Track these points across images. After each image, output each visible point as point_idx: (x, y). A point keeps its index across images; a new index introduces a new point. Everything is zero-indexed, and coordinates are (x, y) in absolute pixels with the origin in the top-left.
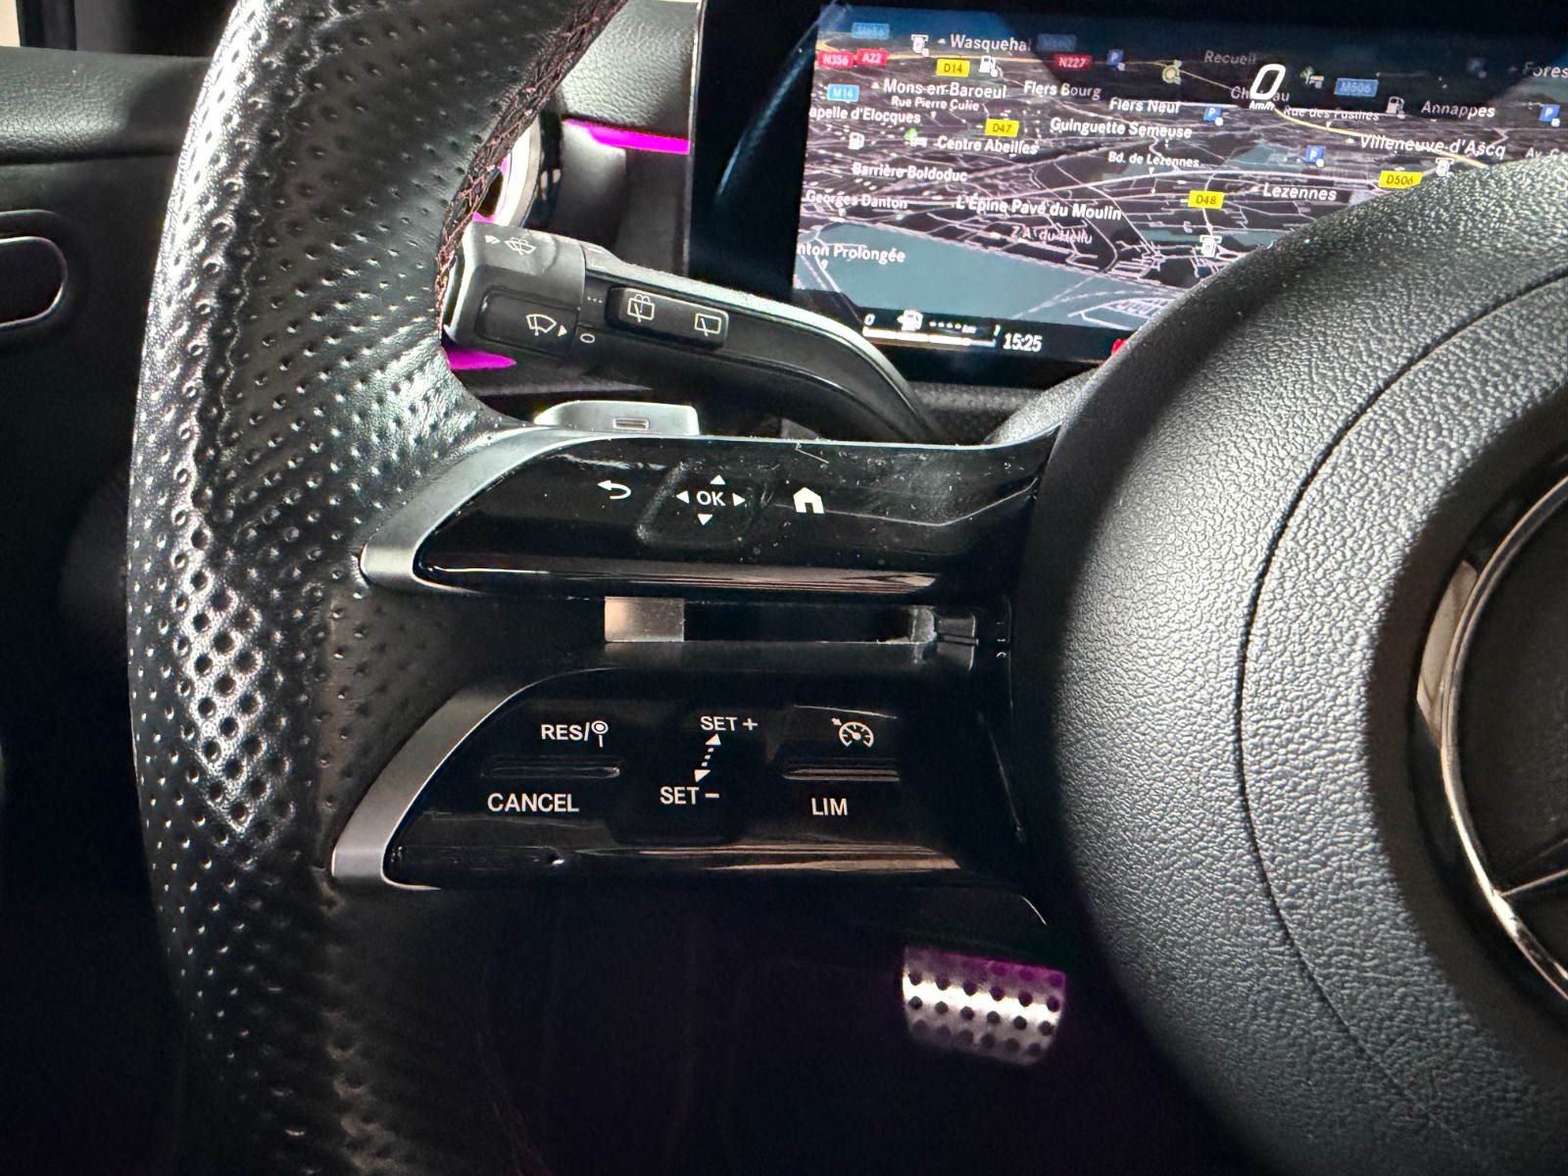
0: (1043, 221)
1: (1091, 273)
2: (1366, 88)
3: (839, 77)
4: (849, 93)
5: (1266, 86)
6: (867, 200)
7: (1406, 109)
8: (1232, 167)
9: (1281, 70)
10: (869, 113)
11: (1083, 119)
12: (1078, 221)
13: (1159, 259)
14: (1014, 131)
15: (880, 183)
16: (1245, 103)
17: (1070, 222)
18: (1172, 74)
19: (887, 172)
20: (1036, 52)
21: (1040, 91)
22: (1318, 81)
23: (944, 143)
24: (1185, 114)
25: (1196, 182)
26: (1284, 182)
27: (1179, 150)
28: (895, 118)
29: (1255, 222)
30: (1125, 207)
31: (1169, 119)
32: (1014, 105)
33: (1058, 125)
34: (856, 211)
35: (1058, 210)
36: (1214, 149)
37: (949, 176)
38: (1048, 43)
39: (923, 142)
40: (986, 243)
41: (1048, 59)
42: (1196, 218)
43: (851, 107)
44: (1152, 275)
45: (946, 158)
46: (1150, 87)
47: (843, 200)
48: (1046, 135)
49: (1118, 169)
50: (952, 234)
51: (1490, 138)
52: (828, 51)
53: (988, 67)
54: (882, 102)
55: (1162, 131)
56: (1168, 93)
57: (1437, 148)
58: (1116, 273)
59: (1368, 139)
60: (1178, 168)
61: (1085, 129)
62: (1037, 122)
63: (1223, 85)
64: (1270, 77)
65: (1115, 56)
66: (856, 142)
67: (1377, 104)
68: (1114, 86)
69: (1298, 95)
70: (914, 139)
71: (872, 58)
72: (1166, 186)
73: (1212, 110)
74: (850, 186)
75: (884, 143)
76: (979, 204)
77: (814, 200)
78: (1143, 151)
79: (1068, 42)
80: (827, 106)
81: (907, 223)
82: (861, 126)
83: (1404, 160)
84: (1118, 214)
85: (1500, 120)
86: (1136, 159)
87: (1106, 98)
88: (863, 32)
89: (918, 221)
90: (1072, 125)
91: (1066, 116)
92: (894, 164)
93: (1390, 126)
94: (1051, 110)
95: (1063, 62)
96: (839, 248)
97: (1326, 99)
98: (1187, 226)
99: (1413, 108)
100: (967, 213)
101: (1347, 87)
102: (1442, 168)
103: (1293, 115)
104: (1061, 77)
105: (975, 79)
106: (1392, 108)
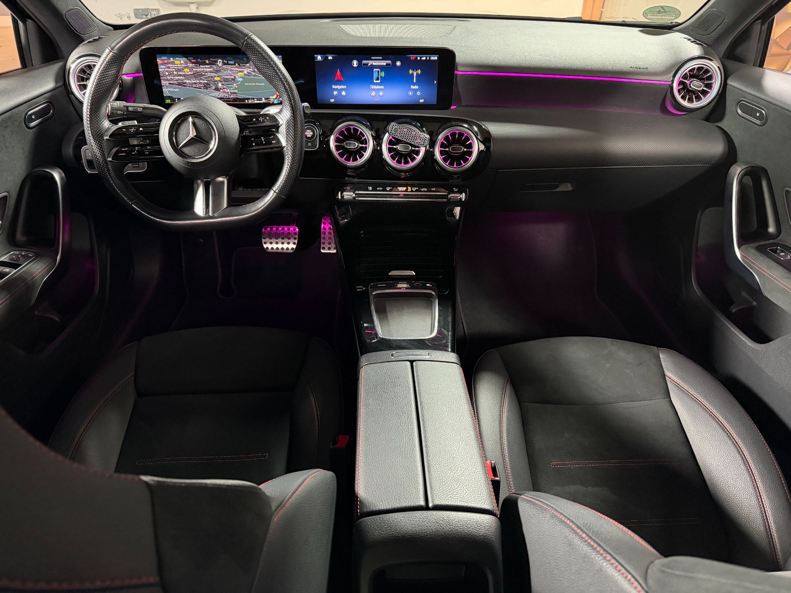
0: (196, 83)
1: (205, 91)
2: (233, 62)
3: (162, 64)
4: (164, 67)
5: (220, 63)
6: (171, 82)
7: (238, 65)
8: (219, 74)
9: (221, 60)
10: (167, 69)
11: (197, 68)
12: (201, 83)
13: (214, 87)
14: (188, 71)
15: (172, 79)
16: (218, 65)
17: (200, 83)
18: (207, 62)
19: (172, 78)
20: (188, 60)
21: (191, 65)
22: (226, 62)
23: (179, 73)
24: (210, 67)
25: (215, 76)
26: (227, 75)
27: (211, 72)
28: (171, 70)
29: (225, 81)
30: (207, 80)
31: (209, 68)
32: (188, 67)
33: (194, 69)
34: (169, 84)
35: (198, 81)
36: (217, 71)
37: (182, 78)
38: (189, 58)
39: (176, 73)
40: (190, 87)
41: (190, 60)
42: (217, 81)
43: (165, 69)
44: (214, 90)
45: (180, 75)
46: (205, 64)
47: (167, 82)
48: (193, 71)
49: (205, 75)
50: (185, 86)
51: (250, 68)
52: (159, 61)
53: (182, 62)
54: (169, 68)
55: (208, 70)
56: (208, 64)
57: (244, 70)
58: (209, 89)
59: (235, 69)
60: (212, 74)
61: (198, 70)
62: (191, 69)
63: (214, 63)
64: (220, 61)
65: (199, 60)
66: (167, 74)
67: (234, 64)
68: (200, 64)
69: (224, 64)
70: (175, 73)
71: (166, 62)
72: (212, 77)
73: (214, 66)
74: (168, 80)
75: (171, 74)
76: (187, 81)
77: (163, 83)
78: (207, 72)
79: (192, 58)
80: (161, 68)
81: (177, 85)
82: (167, 71)
83: (240, 71)
84: (206, 82)
85: (250, 65)
86: (206, 74)
87: (199, 65)
88: (163, 58)
89: (179, 84)
90: (196, 70)
91: (195, 68)
92: (173, 76)
93: (237, 67)
94: (192, 68)
95: (193, 61)
96: (169, 89)
97: (228, 64)
98: (216, 83)
99: (239, 65)
100: (186, 83)
101: (230, 62)
102: (246, 72)
103: (224, 66)
104: (193, 63)
105: (181, 64)
106: (237, 65)
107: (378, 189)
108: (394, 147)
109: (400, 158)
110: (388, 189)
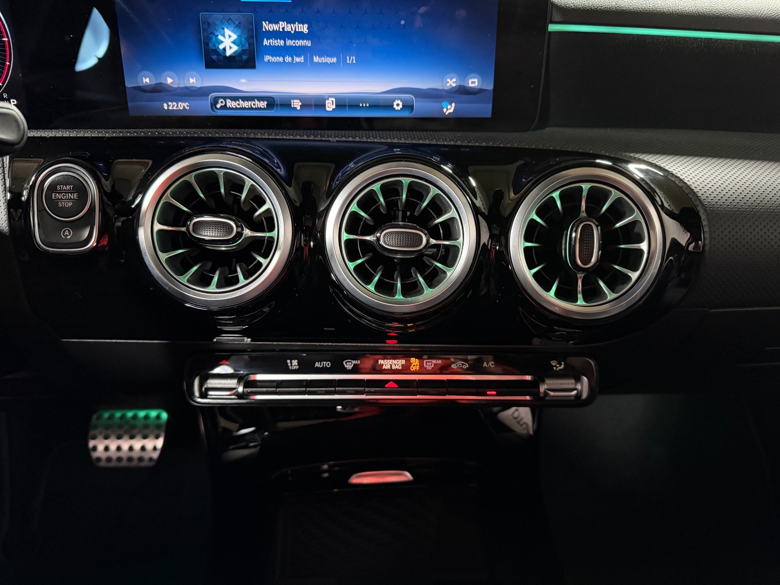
107: (317, 365)
108: (368, 238)
109: (388, 274)
110: (349, 366)
